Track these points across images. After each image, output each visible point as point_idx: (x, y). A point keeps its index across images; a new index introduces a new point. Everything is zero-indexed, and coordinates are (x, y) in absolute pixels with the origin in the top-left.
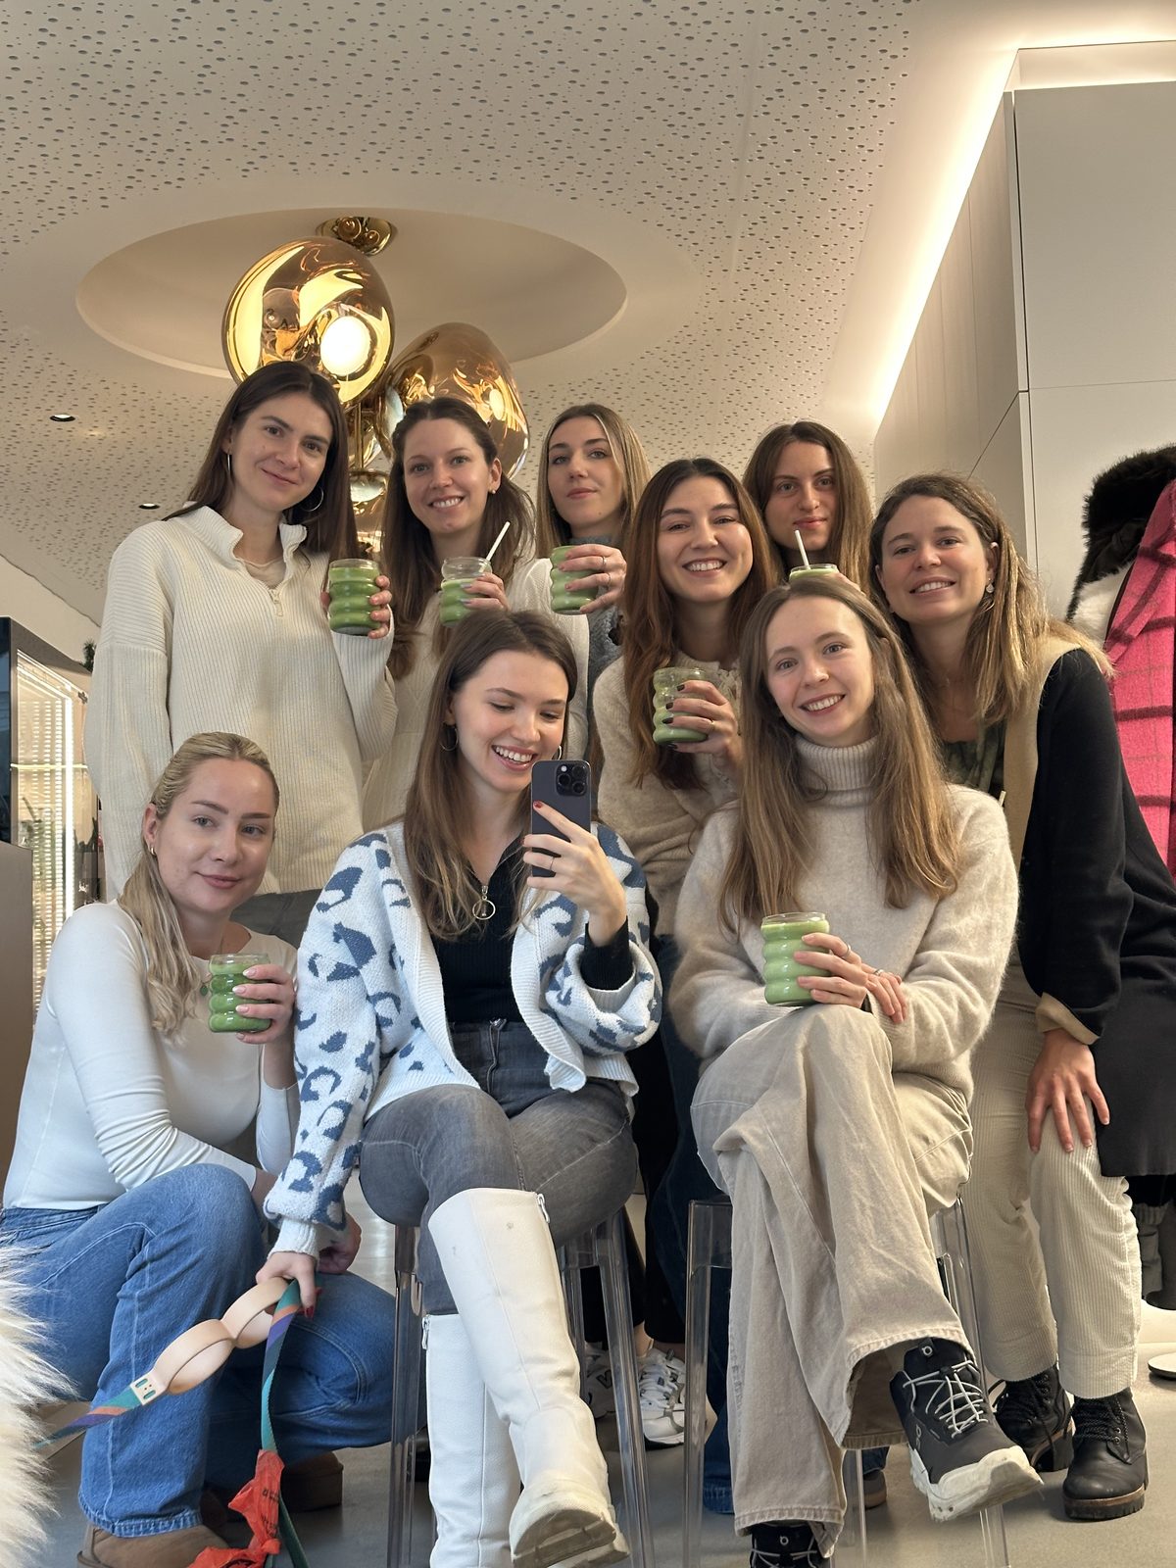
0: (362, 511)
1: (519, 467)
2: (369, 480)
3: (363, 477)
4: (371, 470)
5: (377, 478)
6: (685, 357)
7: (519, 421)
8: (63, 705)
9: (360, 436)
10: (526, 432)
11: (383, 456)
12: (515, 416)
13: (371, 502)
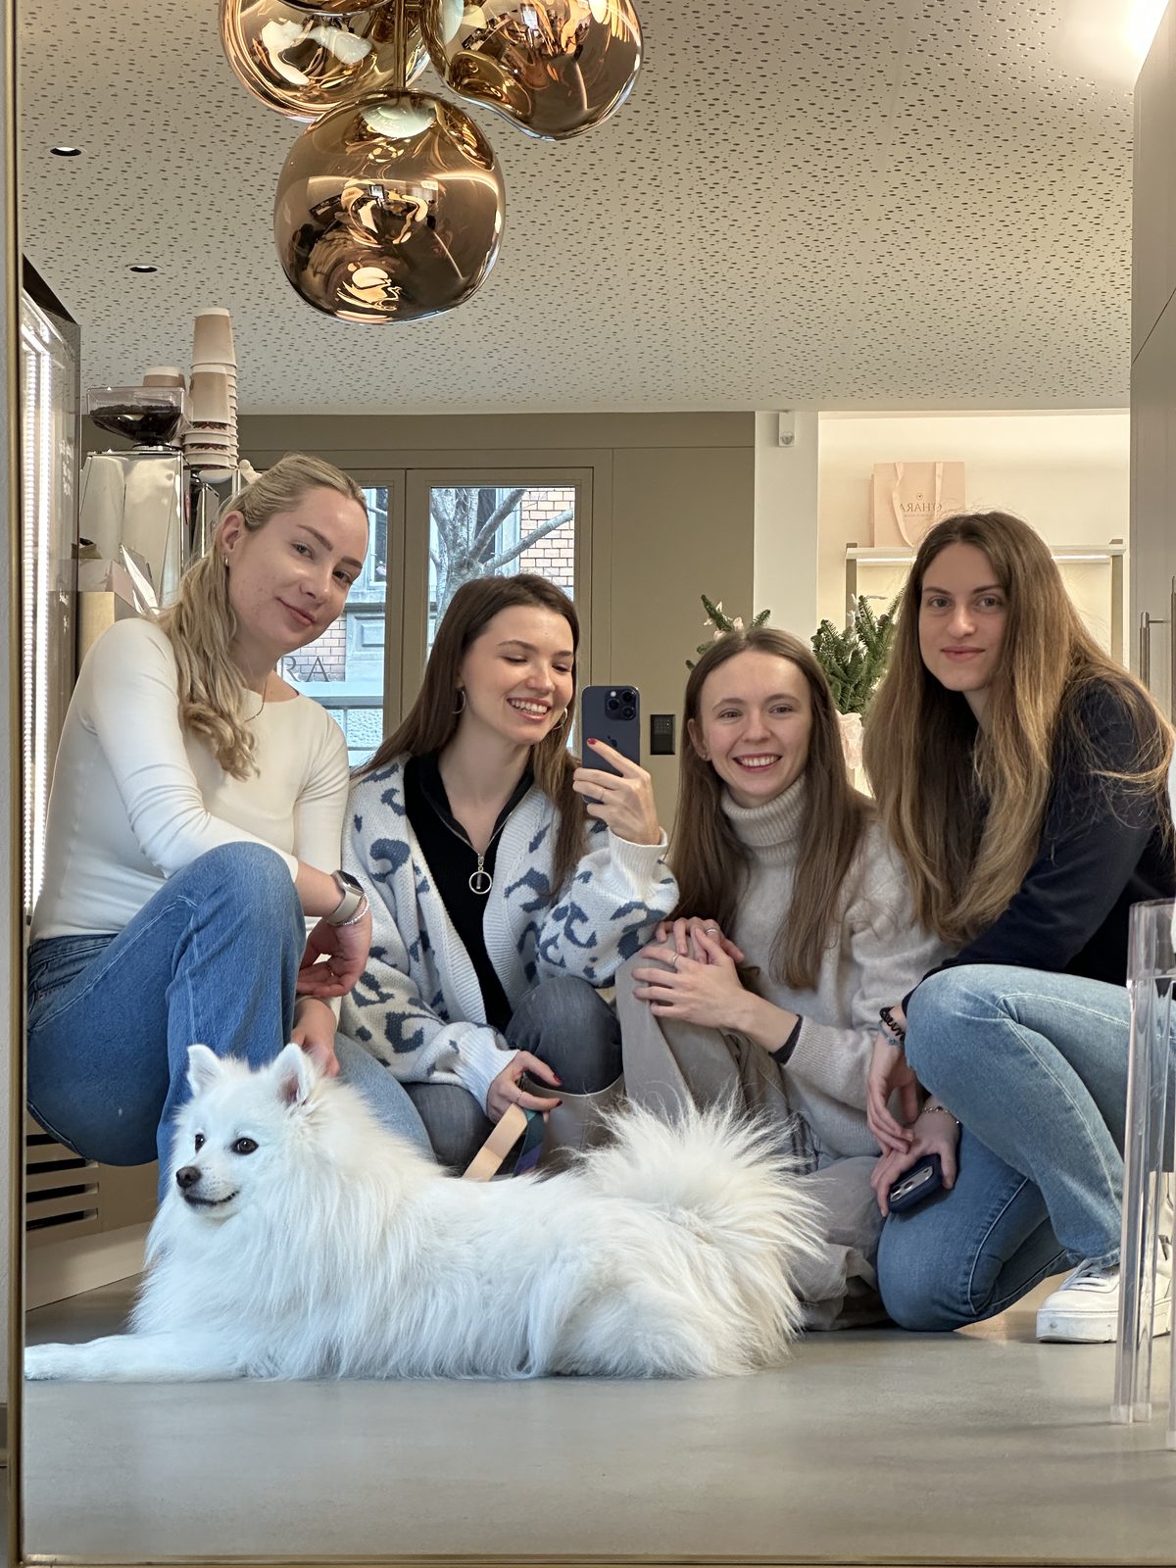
0: (400, 152)
1: (622, 101)
2: (414, 105)
3: (406, 101)
4: (415, 90)
5: (426, 102)
6: (858, 18)
7: (628, 23)
8: (38, 361)
9: (402, 42)
10: (639, 44)
11: (432, 68)
12: (622, 15)
13: (415, 139)
